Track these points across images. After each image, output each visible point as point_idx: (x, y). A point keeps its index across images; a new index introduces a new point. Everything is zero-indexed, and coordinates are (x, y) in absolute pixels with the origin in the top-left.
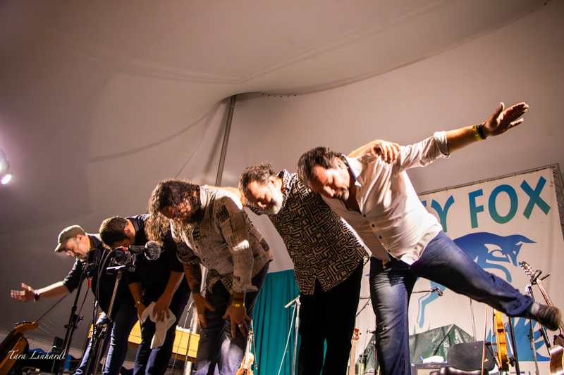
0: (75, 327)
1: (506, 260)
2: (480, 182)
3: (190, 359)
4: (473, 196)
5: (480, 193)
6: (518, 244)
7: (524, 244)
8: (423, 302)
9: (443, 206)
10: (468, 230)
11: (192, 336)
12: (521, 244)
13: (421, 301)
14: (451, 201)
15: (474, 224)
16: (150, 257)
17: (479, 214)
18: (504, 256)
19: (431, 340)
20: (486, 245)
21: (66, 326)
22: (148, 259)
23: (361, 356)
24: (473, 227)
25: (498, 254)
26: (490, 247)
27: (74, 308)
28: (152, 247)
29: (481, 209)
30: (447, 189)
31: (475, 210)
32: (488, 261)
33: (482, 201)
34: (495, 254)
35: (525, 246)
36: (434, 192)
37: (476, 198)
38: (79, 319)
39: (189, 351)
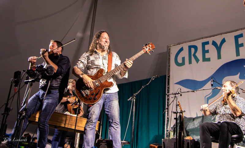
0: (8, 114)
2: (241, 29)
3: (79, 131)
4: (237, 38)
5: (241, 36)
8: (207, 98)
9: (219, 44)
10: (234, 58)
11: (78, 118)
13: (206, 97)
14: (223, 41)
15: (238, 54)
16: (48, 74)
17: (241, 49)
19: (211, 119)
21: (2, 114)
22: (48, 75)
23: (172, 128)
24: (237, 56)
27: (7, 104)
28: (49, 68)
29: (242, 45)
30: (221, 34)
31: (238, 46)
33: (242, 41)
36: (214, 36)
37: (239, 39)
38: (10, 110)
39: (76, 127)
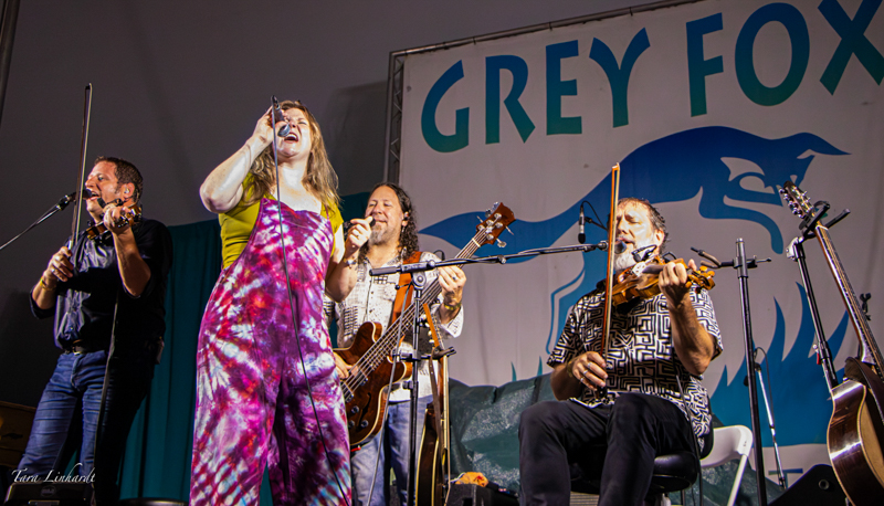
1: (775, 200)
4: (697, 31)
5: (714, 23)
6: (803, 156)
7: (817, 155)
8: (562, 301)
9: (619, 57)
10: (680, 119)
12: (812, 157)
13: (558, 297)
14: (640, 42)
15: (698, 106)
17: (710, 80)
18: (770, 190)
20: (725, 160)
24: (694, 114)
25: (753, 184)
26: (736, 166)
29: (716, 65)
30: (631, 11)
31: (701, 69)
32: (728, 201)
33: (719, 45)
34: (747, 184)
35: (819, 162)
36: (599, 19)
37: (706, 37)
